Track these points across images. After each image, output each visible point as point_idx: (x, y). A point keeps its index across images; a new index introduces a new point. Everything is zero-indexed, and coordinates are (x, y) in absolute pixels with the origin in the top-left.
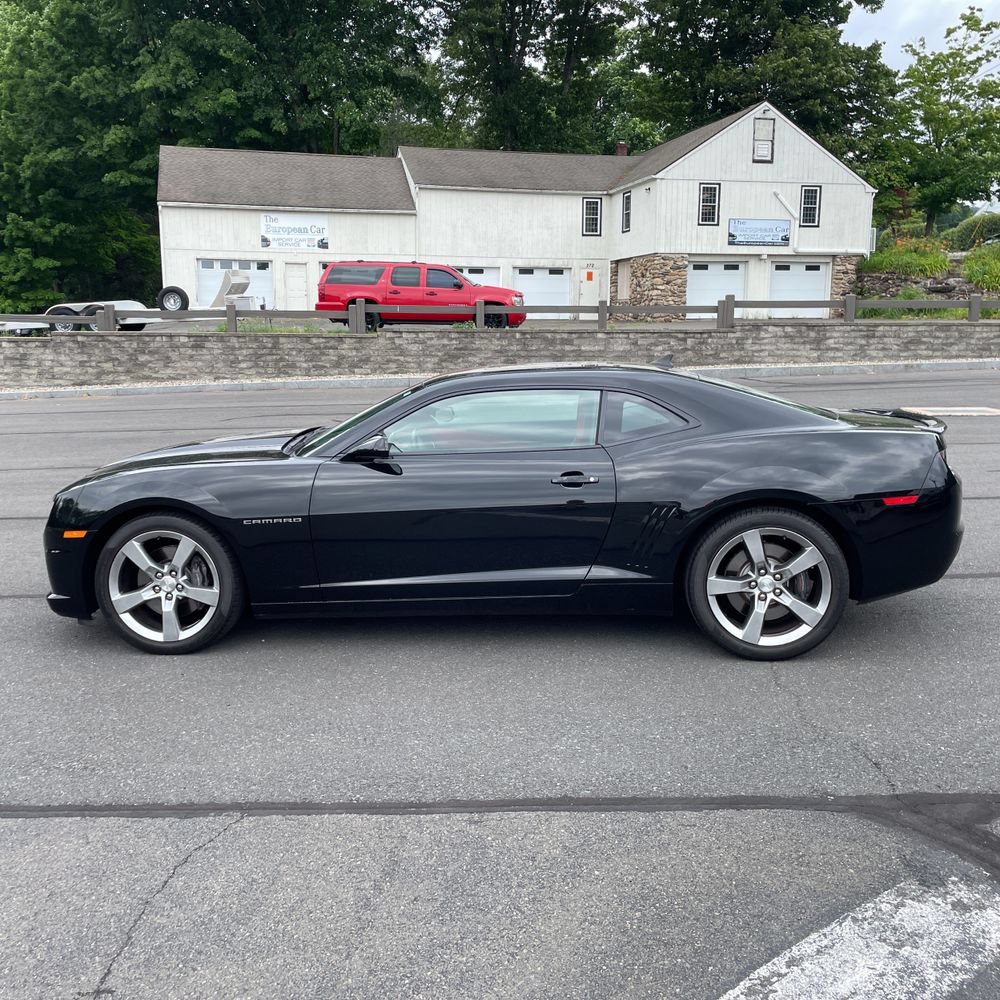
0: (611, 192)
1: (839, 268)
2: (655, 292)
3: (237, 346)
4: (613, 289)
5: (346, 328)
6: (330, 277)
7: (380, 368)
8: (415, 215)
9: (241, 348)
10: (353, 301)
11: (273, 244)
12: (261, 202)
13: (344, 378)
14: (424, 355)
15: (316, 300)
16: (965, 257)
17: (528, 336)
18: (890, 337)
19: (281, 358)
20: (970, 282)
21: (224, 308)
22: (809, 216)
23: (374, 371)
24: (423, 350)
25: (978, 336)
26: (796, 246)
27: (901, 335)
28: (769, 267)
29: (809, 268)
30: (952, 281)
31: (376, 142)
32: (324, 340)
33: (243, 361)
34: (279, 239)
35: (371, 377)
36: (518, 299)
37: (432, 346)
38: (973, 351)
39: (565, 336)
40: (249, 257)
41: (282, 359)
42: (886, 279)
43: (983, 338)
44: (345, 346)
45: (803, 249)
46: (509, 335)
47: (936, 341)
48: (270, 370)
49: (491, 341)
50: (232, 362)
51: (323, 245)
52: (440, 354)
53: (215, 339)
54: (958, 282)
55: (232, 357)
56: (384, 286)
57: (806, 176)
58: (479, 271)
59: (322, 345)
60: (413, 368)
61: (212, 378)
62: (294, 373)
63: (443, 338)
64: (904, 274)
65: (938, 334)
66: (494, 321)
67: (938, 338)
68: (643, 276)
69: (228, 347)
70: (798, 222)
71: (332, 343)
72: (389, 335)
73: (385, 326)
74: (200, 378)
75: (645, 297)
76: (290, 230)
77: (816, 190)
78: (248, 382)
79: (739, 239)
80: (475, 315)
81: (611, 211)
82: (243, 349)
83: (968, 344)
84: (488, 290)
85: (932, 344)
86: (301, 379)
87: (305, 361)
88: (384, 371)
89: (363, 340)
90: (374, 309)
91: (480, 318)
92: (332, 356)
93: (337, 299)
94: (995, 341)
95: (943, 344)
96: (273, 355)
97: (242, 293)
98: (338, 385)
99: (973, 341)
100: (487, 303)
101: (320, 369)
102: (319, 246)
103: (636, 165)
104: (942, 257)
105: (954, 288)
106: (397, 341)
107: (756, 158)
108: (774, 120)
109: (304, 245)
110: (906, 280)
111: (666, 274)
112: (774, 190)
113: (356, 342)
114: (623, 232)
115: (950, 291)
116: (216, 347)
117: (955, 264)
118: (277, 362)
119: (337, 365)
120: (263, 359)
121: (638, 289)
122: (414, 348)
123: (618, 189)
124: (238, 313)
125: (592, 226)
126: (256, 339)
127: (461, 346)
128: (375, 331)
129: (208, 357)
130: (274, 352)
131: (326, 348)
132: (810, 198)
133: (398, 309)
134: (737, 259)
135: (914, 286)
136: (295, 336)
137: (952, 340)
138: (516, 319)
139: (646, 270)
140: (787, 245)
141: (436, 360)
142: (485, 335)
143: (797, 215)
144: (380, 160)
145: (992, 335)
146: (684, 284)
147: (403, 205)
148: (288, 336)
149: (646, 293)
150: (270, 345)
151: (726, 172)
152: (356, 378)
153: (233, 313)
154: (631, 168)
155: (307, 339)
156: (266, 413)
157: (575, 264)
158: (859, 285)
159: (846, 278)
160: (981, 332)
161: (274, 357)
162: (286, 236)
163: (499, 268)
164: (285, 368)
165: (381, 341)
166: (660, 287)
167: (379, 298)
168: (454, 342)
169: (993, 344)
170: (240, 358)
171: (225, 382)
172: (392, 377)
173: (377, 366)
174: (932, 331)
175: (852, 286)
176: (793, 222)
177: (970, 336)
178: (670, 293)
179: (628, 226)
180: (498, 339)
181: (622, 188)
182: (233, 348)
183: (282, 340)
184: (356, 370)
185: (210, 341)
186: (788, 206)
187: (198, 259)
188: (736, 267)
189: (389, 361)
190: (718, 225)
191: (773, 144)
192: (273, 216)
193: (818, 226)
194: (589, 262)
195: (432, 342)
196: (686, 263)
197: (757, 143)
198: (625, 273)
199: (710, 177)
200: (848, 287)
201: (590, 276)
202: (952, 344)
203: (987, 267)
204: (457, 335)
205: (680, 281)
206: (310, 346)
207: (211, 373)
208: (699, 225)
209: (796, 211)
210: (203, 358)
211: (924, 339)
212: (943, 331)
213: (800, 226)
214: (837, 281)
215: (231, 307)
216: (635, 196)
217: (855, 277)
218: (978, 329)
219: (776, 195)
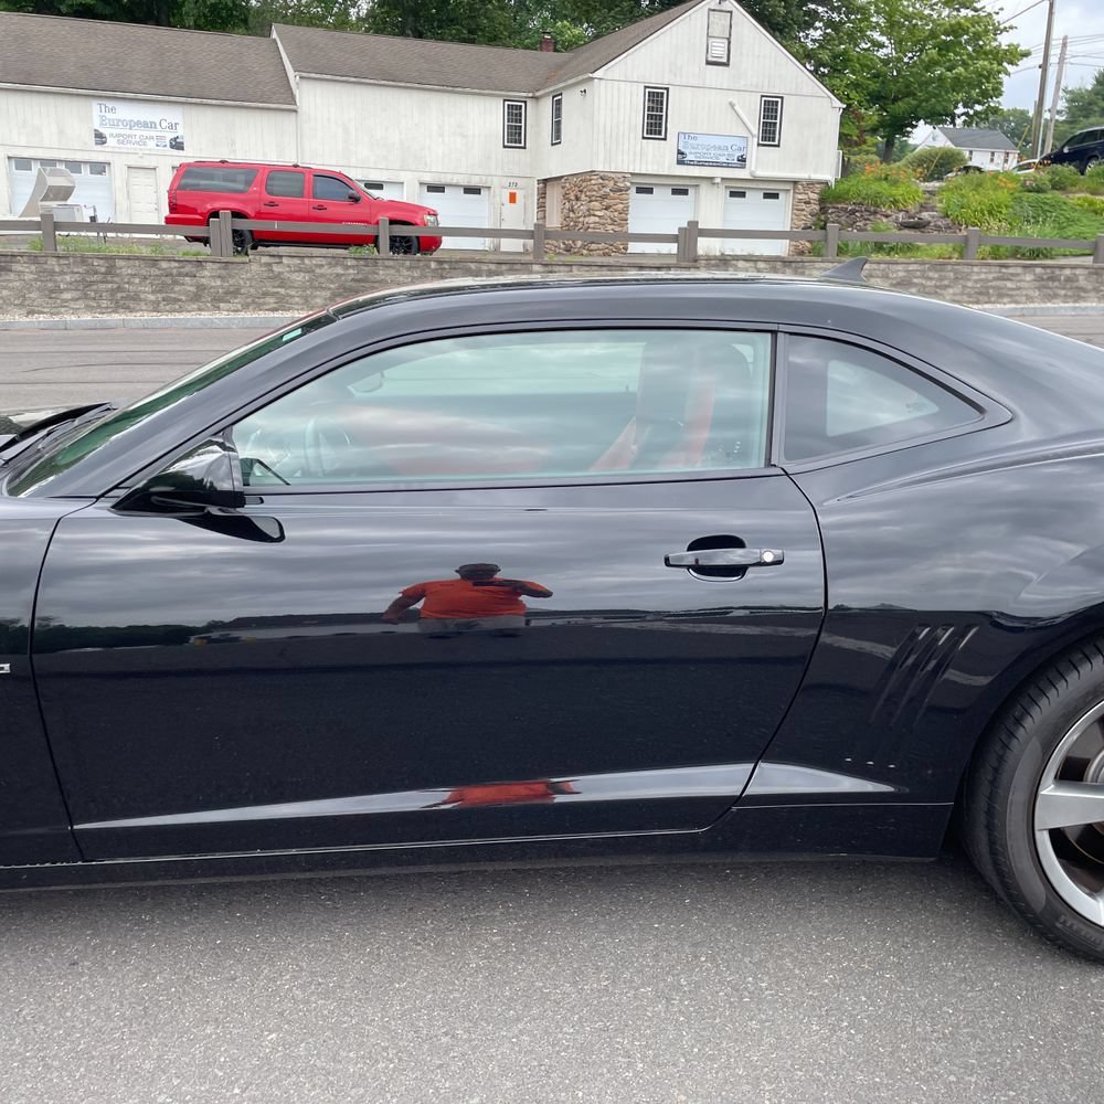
0: (538, 94)
1: (800, 197)
2: (592, 219)
3: (57, 269)
4: (541, 214)
5: (207, 249)
6: (184, 181)
7: (254, 303)
8: (295, 111)
9: (62, 273)
10: (215, 214)
11: (111, 142)
12: (93, 85)
13: (205, 315)
14: (311, 287)
15: (166, 212)
16: (940, 188)
17: (446, 266)
18: (878, 277)
19: (119, 287)
20: (947, 216)
21: (39, 219)
22: (769, 134)
23: (246, 307)
24: (310, 280)
25: (975, 277)
26: (753, 169)
27: (891, 275)
28: (723, 193)
29: (767, 196)
30: (925, 215)
31: (245, 21)
32: (177, 264)
33: (66, 290)
34: (118, 135)
35: (241, 315)
36: (432, 218)
37: (322, 275)
38: (969, 295)
39: (493, 267)
40: (79, 157)
41: (119, 289)
42: (853, 212)
43: (981, 280)
44: (206, 273)
45: (761, 173)
46: (421, 264)
47: (929, 283)
48: (104, 303)
49: (398, 271)
50: (52, 291)
51: (177, 145)
52: (332, 286)
53: (25, 259)
54: (933, 217)
55: (50, 285)
56: (257, 196)
57: (766, 84)
58: (379, 186)
59: (175, 271)
60: (297, 304)
61: (24, 311)
62: (138, 308)
63: (336, 265)
64: (871, 207)
65: (931, 274)
66: (401, 245)
67: (931, 279)
68: (577, 199)
69: (45, 271)
70: (756, 140)
71: (189, 268)
72: (265, 259)
73: (260, 248)
74: (7, 312)
75: (580, 225)
76: (132, 124)
77: (777, 102)
78: (74, 318)
79: (689, 157)
80: (377, 237)
81: (538, 118)
82: (65, 274)
83: (964, 287)
84: (393, 205)
85: (925, 287)
86: (147, 316)
87: (152, 292)
88: (259, 307)
89: (230, 266)
90: (245, 225)
91: (384, 242)
92: (189, 285)
93: (194, 211)
94: (994, 283)
95: (936, 287)
96: (108, 282)
97: (66, 200)
98: (197, 324)
99: (970, 284)
100: (393, 222)
101: (174, 303)
102: (172, 147)
103: (566, 63)
104: (914, 187)
105: (929, 222)
106: (276, 269)
107: (710, 59)
108: (731, 12)
109: (151, 144)
110: (875, 213)
111: (604, 197)
112: (730, 100)
113: (220, 269)
114: (553, 144)
115: (924, 227)
116: (27, 270)
117: (928, 195)
118: (113, 292)
119: (196, 297)
120: (95, 287)
121: (572, 215)
122: (299, 277)
123: (547, 91)
124: (57, 226)
125: (515, 136)
126: (84, 260)
127: (360, 276)
128: (247, 254)
129: (17, 284)
130: (109, 278)
131: (180, 275)
132: (771, 109)
133: (276, 226)
134: (687, 182)
135: (885, 220)
136: (137, 258)
137: (946, 282)
138: (429, 244)
139: (581, 191)
140: (744, 167)
141: (328, 294)
142: (391, 263)
143: (755, 132)
144: (248, 40)
145: (990, 276)
146: (625, 211)
147: (279, 98)
148: (129, 259)
149: (581, 220)
150: (103, 270)
151: (675, 75)
152: (221, 316)
153: (50, 225)
154: (560, 67)
155: (154, 262)
156: (93, 361)
157: (495, 183)
158: (823, 217)
159: (809, 209)
160: (978, 273)
161: (110, 286)
162: (128, 132)
163: (402, 183)
164: (125, 301)
165: (254, 267)
166: (598, 213)
167: (249, 210)
168: (351, 271)
169: (991, 287)
170: (62, 286)
171: (42, 318)
172: (271, 315)
173: (249, 300)
174: (924, 271)
175: (814, 218)
176: (750, 138)
177: (966, 277)
178: (609, 221)
179: (558, 137)
180: (409, 268)
181: (552, 89)
182: (52, 273)
183: (120, 263)
184: (222, 305)
185: (18, 262)
186: (746, 120)
187: (9, 158)
188: (685, 192)
189: (265, 294)
190: (665, 139)
191: (729, 43)
192: (110, 104)
193: (778, 146)
194: (512, 180)
195: (323, 271)
196: (629, 184)
197: (711, 40)
198: (554, 196)
199: (656, 80)
200: (810, 220)
201: (513, 198)
202: (947, 287)
203: (965, 200)
204: (354, 262)
205: (622, 206)
206: (158, 272)
207: (21, 305)
208: (644, 138)
209: (755, 127)
210: (11, 285)
211: (915, 280)
212: (936, 271)
213: (759, 145)
214: (798, 213)
215: (47, 217)
216: (566, 99)
217: (817, 207)
218: (976, 269)
219: (732, 105)
